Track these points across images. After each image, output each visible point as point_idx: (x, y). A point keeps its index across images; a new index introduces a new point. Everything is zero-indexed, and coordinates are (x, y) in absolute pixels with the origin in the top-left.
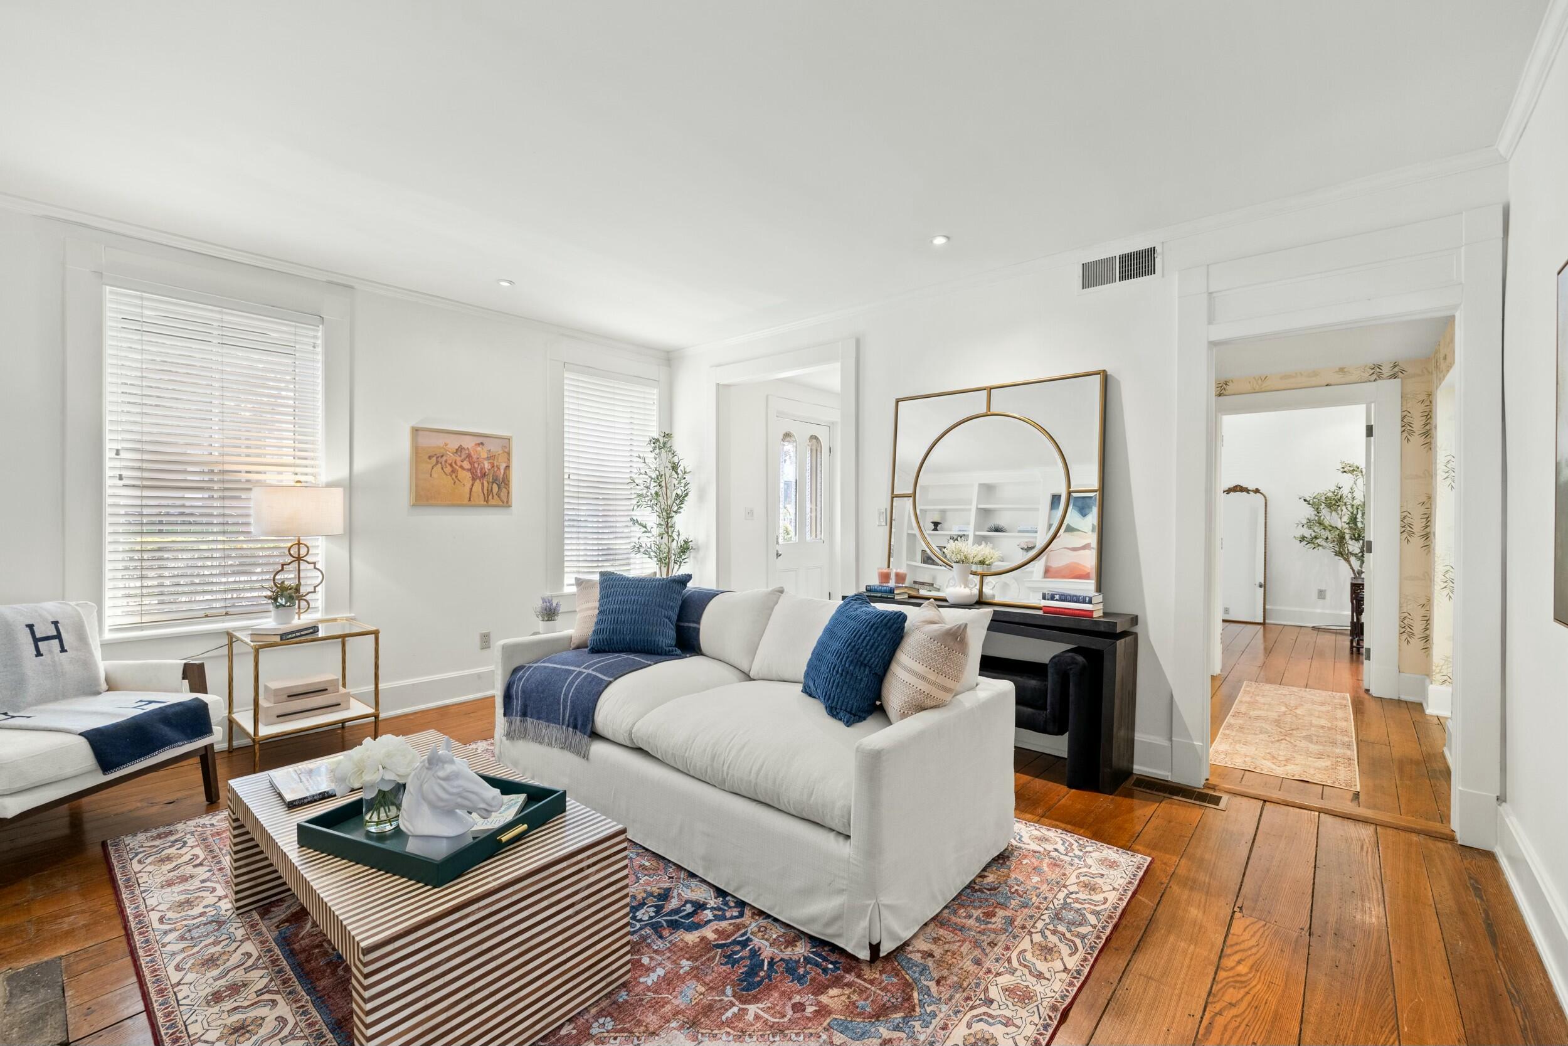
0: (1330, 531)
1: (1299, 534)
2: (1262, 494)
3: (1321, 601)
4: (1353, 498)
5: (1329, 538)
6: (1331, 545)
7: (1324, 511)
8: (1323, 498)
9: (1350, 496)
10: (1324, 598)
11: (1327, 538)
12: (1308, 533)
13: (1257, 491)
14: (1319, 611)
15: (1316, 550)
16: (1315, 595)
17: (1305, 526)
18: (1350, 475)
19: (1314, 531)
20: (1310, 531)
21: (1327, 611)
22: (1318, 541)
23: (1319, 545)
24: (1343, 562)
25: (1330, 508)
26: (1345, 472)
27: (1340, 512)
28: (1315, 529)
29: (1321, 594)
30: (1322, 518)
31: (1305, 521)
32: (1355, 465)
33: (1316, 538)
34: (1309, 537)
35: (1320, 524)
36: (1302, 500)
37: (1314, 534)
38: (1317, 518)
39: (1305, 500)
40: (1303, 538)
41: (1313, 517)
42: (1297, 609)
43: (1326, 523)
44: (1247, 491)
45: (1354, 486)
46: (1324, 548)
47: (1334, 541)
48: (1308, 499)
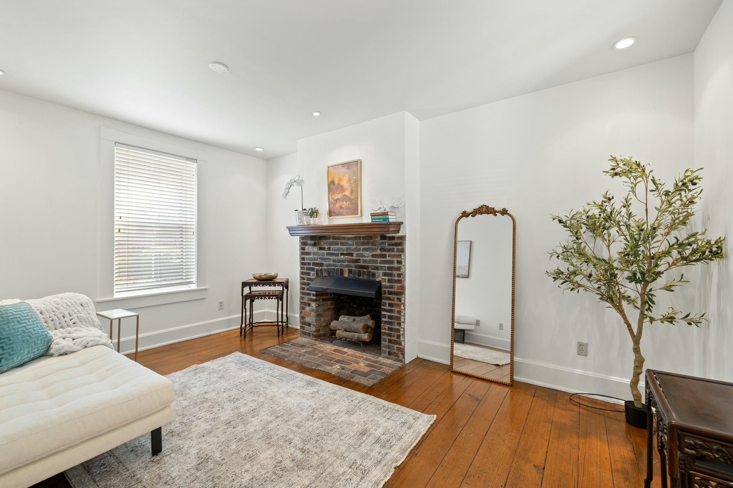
0: (595, 265)
1: (552, 268)
2: (510, 215)
3: (581, 359)
4: (630, 215)
5: (594, 275)
6: (596, 286)
7: (586, 235)
8: (584, 217)
9: (624, 210)
10: (586, 355)
11: (590, 275)
12: (564, 267)
13: (504, 212)
14: (579, 371)
15: (575, 292)
16: (574, 349)
17: (561, 257)
18: (624, 178)
19: (572, 265)
20: (567, 265)
21: (590, 374)
22: (578, 279)
23: (580, 285)
24: (612, 312)
25: (593, 231)
26: (616, 174)
27: (606, 237)
28: (574, 260)
29: (582, 349)
30: (583, 245)
31: (560, 250)
32: (633, 160)
33: (574, 273)
34: (566, 272)
35: (580, 254)
36: (557, 220)
37: (572, 269)
38: (575, 246)
39: (560, 221)
40: (558, 274)
41: (571, 245)
42: (552, 366)
43: (589, 252)
44: (493, 212)
45: (632, 195)
46: (586, 289)
47: (599, 280)
48: (564, 219)
